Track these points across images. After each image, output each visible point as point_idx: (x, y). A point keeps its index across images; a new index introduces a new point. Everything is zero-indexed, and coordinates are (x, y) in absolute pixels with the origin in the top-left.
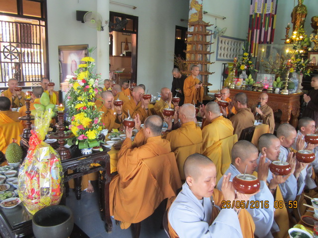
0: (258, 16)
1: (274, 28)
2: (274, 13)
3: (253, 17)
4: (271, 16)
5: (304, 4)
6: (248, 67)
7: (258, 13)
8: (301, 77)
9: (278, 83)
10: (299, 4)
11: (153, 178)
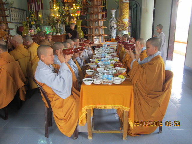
1: (42, 3)
6: (36, 23)
8: (64, 26)
9: (54, 30)
11: (10, 76)
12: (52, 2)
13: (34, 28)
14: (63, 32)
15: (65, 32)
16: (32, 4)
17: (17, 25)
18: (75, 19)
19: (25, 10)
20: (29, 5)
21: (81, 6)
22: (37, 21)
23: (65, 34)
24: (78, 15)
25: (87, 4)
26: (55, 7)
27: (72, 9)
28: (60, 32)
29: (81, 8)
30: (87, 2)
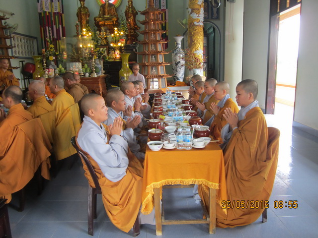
0: (48, 14)
1: (64, 26)
2: (61, 12)
3: (43, 15)
4: (60, 15)
5: (85, 5)
6: (57, 58)
7: (47, 11)
8: (102, 62)
9: (86, 69)
10: (81, 6)
11: (29, 141)
12: (79, 24)
13: (53, 66)
14: (100, 72)
15: (104, 72)
16: (47, 28)
17: (22, 62)
18: (118, 52)
19: (36, 38)
20: (42, 29)
21: (126, 31)
22: (58, 55)
23: (104, 75)
24: (122, 45)
25: (135, 28)
26: (84, 33)
27: (112, 35)
28: (96, 72)
29: (126, 33)
30: (136, 25)
